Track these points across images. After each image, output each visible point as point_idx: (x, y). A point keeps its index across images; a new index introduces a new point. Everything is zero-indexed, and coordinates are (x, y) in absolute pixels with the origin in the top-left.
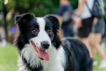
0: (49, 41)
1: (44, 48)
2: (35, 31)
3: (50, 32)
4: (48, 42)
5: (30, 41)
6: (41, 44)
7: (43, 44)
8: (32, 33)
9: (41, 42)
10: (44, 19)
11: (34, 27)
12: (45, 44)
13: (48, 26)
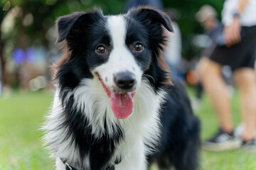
0: (133, 72)
1: (120, 89)
2: (102, 48)
3: (138, 49)
4: (131, 73)
5: (93, 72)
6: (115, 79)
7: (118, 78)
8: (96, 54)
9: (114, 75)
10: (126, 18)
11: (98, 40)
12: (124, 79)
13: (132, 35)
